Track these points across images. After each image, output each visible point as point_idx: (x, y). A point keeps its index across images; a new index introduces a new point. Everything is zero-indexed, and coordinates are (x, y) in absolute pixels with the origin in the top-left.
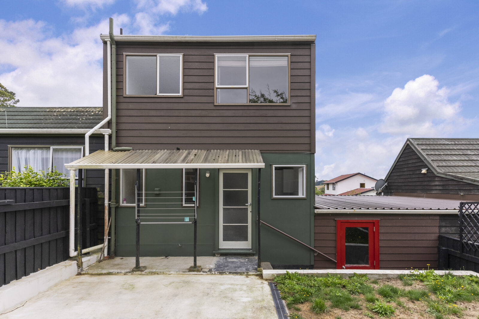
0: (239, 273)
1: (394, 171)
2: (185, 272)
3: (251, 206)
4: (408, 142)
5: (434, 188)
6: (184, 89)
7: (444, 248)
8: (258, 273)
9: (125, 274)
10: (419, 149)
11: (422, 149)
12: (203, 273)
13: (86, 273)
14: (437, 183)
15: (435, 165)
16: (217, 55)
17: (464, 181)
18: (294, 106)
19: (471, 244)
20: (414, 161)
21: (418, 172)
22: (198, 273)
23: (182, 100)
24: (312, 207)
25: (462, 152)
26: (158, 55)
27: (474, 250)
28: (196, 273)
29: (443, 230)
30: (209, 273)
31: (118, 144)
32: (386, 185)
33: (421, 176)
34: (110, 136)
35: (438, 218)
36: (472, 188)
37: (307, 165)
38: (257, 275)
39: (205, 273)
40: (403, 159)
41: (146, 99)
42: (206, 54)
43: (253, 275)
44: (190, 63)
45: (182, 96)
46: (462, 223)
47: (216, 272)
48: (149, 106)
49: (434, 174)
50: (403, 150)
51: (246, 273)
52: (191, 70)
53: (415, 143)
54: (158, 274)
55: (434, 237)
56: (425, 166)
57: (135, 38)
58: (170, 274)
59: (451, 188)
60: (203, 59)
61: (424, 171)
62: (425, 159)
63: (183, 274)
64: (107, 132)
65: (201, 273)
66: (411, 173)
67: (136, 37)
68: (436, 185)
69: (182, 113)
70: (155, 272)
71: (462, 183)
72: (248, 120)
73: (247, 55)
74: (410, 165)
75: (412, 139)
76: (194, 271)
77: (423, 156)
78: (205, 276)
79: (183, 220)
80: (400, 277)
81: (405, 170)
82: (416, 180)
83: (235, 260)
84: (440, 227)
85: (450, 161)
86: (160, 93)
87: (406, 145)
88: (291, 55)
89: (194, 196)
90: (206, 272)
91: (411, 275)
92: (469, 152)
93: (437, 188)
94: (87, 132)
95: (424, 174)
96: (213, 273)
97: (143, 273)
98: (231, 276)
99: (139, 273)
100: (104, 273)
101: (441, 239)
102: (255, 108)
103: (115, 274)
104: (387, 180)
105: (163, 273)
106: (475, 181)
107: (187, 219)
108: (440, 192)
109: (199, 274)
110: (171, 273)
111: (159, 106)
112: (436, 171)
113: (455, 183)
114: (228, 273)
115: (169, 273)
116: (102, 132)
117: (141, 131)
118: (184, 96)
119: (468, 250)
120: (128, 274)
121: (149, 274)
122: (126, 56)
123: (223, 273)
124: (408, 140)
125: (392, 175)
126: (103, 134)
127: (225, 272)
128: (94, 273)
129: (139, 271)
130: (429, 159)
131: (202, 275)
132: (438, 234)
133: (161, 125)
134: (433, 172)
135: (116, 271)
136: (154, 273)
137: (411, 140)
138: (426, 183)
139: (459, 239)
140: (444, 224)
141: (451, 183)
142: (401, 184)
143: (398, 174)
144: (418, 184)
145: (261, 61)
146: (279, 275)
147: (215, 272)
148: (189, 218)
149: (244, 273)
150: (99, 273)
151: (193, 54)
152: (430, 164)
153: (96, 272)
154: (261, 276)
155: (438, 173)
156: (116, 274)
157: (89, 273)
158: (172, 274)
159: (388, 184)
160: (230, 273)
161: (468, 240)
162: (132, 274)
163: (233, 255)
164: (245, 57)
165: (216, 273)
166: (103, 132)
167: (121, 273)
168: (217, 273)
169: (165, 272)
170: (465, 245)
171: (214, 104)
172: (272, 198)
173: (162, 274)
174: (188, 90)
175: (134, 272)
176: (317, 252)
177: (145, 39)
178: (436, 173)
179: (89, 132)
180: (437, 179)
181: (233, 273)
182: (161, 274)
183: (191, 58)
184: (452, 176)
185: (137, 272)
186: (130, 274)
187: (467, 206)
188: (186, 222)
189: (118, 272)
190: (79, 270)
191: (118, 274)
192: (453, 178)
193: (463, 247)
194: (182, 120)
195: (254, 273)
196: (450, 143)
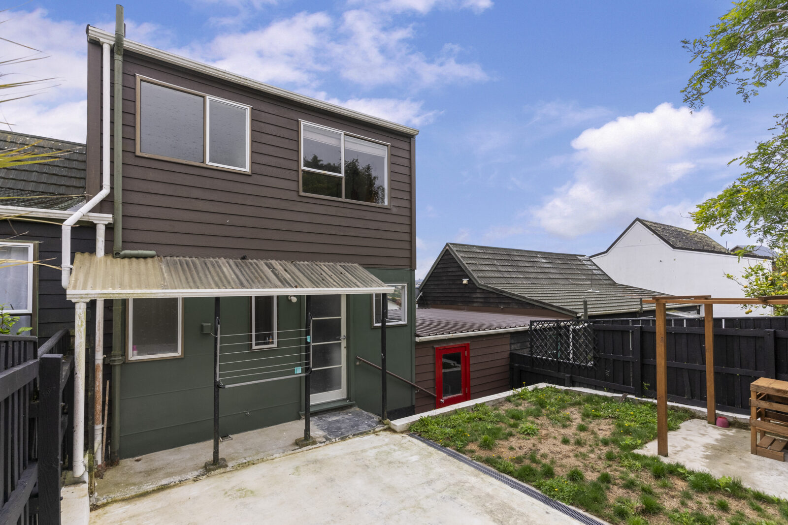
0: (365, 432)
1: (430, 279)
2: (295, 450)
3: (345, 340)
4: (447, 247)
5: (475, 300)
6: (253, 163)
7: (517, 365)
8: (386, 427)
9: (195, 480)
10: (459, 256)
11: (462, 257)
12: (320, 445)
13: (110, 501)
14: (478, 295)
15: (475, 275)
16: (303, 123)
17: (504, 294)
18: (394, 210)
19: (540, 358)
20: (454, 269)
21: (459, 282)
22: (314, 446)
23: (249, 180)
24: (413, 334)
25: (492, 262)
26: (208, 98)
27: (542, 364)
28: (311, 447)
29: (513, 347)
30: (328, 442)
31: (126, 243)
32: (421, 296)
33: (461, 287)
34: (109, 228)
35: (509, 336)
36: (510, 302)
37: (408, 284)
38: (385, 430)
39: (323, 444)
40: (442, 266)
41: (184, 167)
42: (287, 116)
43: (380, 431)
44: (262, 124)
45: (250, 173)
46: (532, 339)
47: (337, 439)
48: (188, 180)
49: (475, 285)
50: (442, 255)
51: (372, 431)
52: (264, 135)
53: (454, 249)
54: (254, 464)
55: (507, 355)
56: (466, 276)
57: (168, 56)
58: (273, 459)
59: (492, 301)
60: (281, 122)
61: (465, 281)
62: (466, 268)
63: (292, 454)
64: (102, 220)
65: (318, 445)
66: (451, 283)
67: (172, 56)
68: (478, 297)
69: (249, 201)
70: (248, 462)
71: (502, 296)
72: (344, 222)
73: (342, 133)
74: (449, 274)
75: (451, 244)
76: (307, 445)
77: (463, 264)
78: (325, 447)
79: (293, 372)
80: (508, 400)
81: (444, 278)
82: (456, 290)
83: (335, 418)
84: (511, 344)
85: (485, 272)
86: (211, 161)
87: (445, 250)
88: (392, 146)
89: (309, 335)
90: (324, 442)
91: (514, 396)
92: (496, 262)
93: (479, 300)
94: (68, 218)
95: (465, 284)
96: (334, 440)
97: (228, 469)
98: (357, 439)
99: (222, 470)
100: (151, 489)
101: (513, 356)
102: (337, 204)
103: (175, 485)
104: (422, 288)
105: (263, 460)
106: (513, 294)
107: (298, 370)
108: (481, 305)
109: (315, 448)
110: (275, 456)
111: (208, 183)
112: (478, 283)
113: (495, 296)
114: (351, 436)
115: (272, 457)
116: (93, 218)
117: (174, 222)
118: (253, 173)
119: (537, 364)
120: (200, 478)
121: (238, 468)
122: (141, 80)
123: (346, 437)
124: (447, 245)
125: (428, 283)
126: (95, 222)
127: (349, 435)
128: (128, 496)
129: (220, 467)
130: (470, 268)
131: (319, 449)
132: (509, 352)
133: (212, 215)
134: (474, 283)
135: (176, 479)
136: (247, 464)
137: (449, 244)
138: (467, 295)
139: (530, 355)
140: (513, 341)
141: (492, 295)
142: (439, 295)
143: (436, 283)
144: (459, 295)
145: (356, 143)
146: (413, 424)
147: (335, 439)
148: (300, 367)
149: (370, 431)
150: (140, 492)
151: (266, 111)
152: (471, 274)
153: (133, 494)
154: (391, 430)
155: (480, 285)
156: (178, 484)
157: (117, 498)
158: (276, 458)
159: (423, 294)
160: (354, 435)
161: (538, 355)
162: (208, 476)
163: (325, 412)
164: (340, 135)
165: (337, 441)
166: (95, 218)
167: (186, 480)
168: (339, 439)
169: (265, 458)
170: (534, 359)
171: (298, 193)
172: (372, 327)
173: (261, 462)
174: (260, 166)
175: (212, 472)
176: (418, 388)
177: (187, 64)
178: (477, 285)
179: (72, 217)
180: (478, 291)
181: (357, 435)
182: (258, 463)
183: (263, 117)
184: (493, 288)
185: (218, 471)
186: (204, 477)
187: (535, 324)
188: (297, 374)
189: (180, 481)
190: (91, 499)
191: (180, 483)
192: (494, 291)
193: (533, 361)
194: (249, 211)
195: (382, 428)
196: (481, 251)
